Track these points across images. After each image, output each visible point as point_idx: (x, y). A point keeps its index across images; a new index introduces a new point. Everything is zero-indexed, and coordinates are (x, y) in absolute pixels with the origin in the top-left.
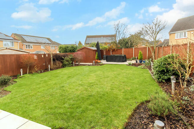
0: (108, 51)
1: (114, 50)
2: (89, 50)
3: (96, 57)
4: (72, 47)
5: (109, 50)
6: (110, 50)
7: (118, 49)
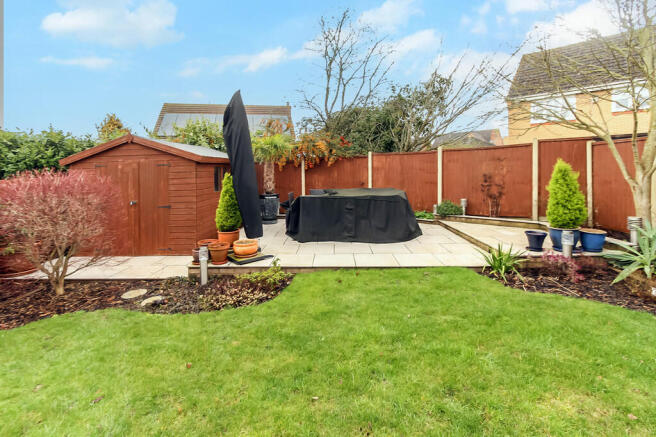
0: (287, 169)
1: (318, 165)
2: (164, 160)
3: (219, 211)
4: (51, 144)
5: (291, 166)
6: (300, 165)
7: (344, 158)
